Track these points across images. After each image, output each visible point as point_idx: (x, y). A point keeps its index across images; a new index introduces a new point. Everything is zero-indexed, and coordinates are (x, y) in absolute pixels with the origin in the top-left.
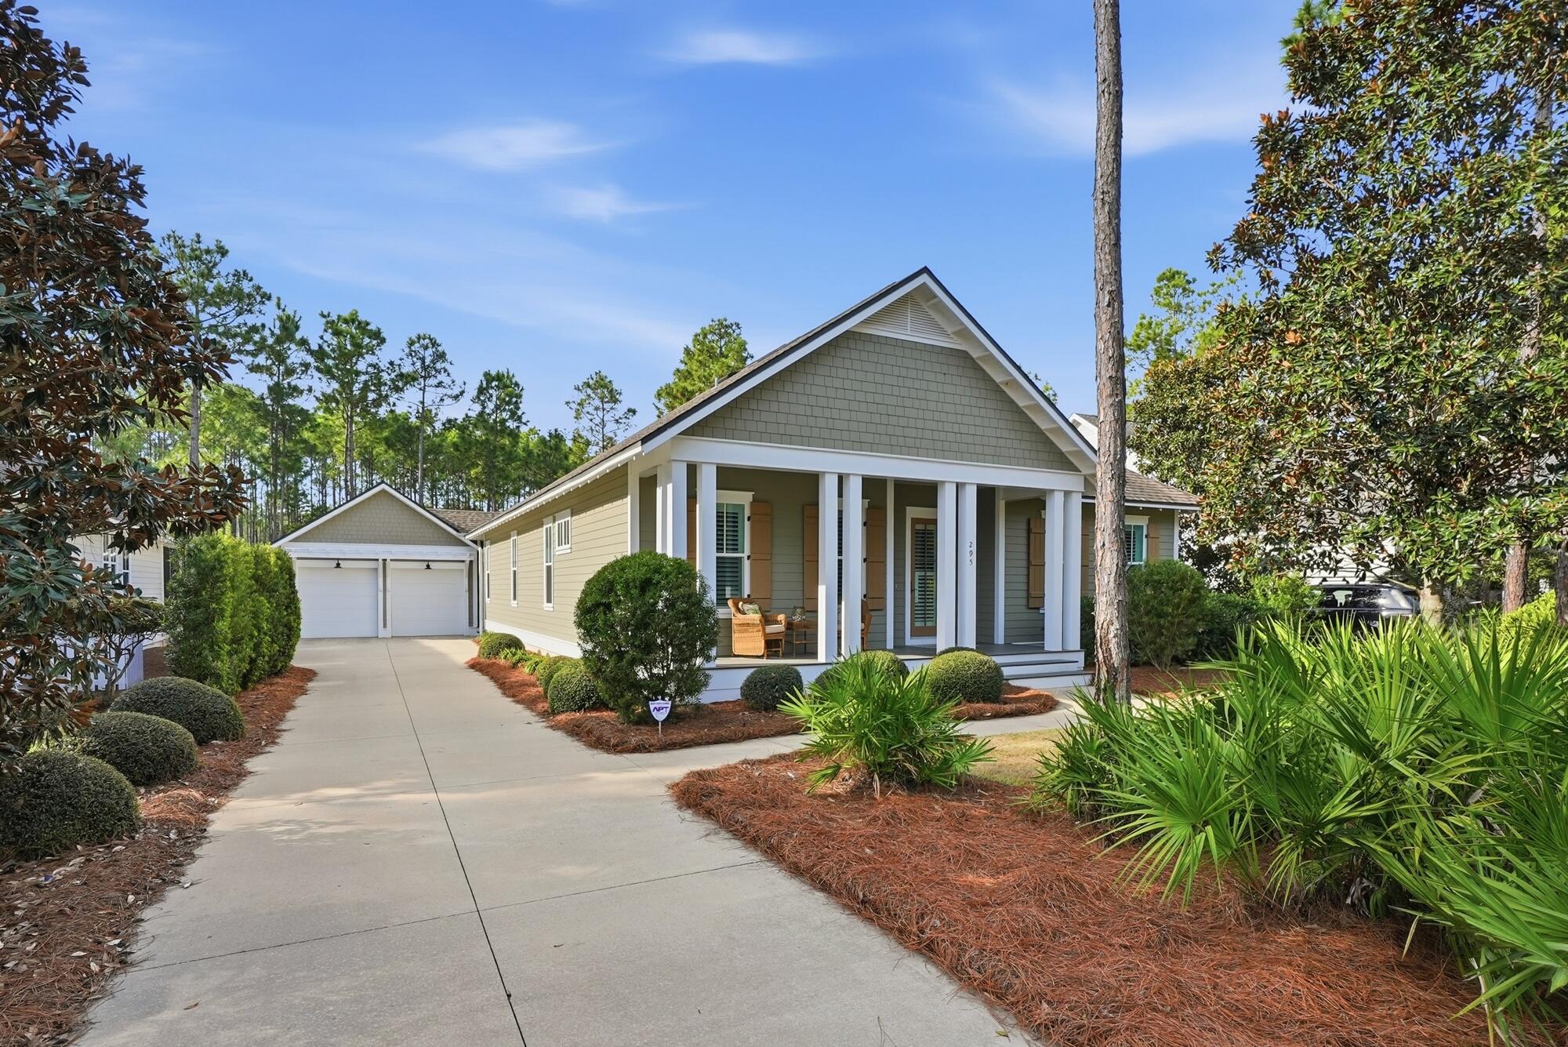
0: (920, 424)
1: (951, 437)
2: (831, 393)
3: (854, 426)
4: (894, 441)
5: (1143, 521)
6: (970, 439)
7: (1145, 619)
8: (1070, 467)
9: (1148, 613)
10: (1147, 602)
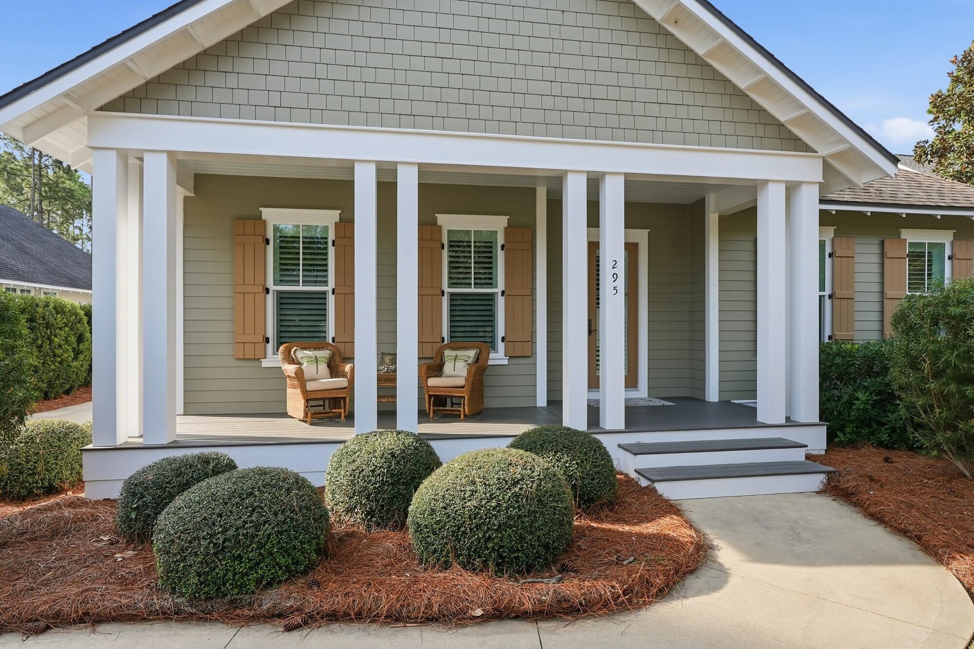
0: (519, 86)
1: (577, 104)
2: (361, 44)
3: (400, 92)
4: (473, 111)
5: (945, 238)
6: (609, 107)
7: (933, 385)
8: (798, 145)
9: (937, 374)
10: (936, 355)
